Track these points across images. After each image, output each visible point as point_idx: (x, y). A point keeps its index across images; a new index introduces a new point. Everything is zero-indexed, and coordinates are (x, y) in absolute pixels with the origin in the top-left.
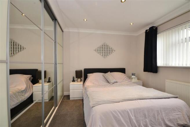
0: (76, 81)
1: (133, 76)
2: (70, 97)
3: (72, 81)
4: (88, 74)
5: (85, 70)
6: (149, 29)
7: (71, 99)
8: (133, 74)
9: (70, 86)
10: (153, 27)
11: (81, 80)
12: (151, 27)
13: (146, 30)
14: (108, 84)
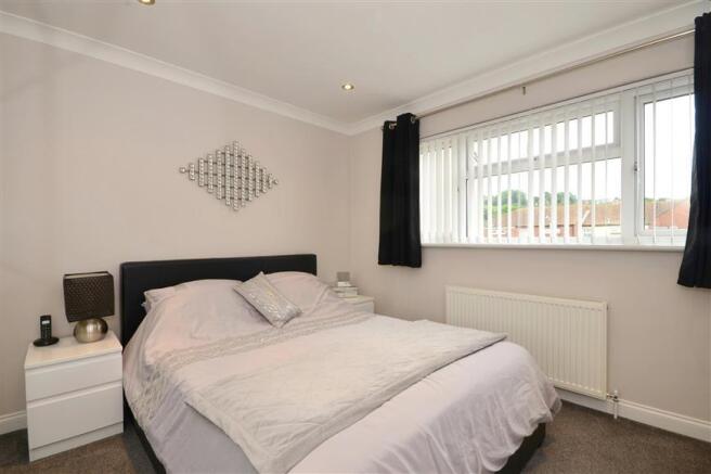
0: (63, 342)
1: (341, 284)
2: (31, 446)
3: (38, 344)
4: (145, 293)
5: (129, 270)
6: (395, 119)
7: (33, 457)
8: (343, 277)
9: (27, 374)
10: (409, 116)
11: (105, 330)
12: (404, 115)
13: (387, 123)
14: (266, 327)
